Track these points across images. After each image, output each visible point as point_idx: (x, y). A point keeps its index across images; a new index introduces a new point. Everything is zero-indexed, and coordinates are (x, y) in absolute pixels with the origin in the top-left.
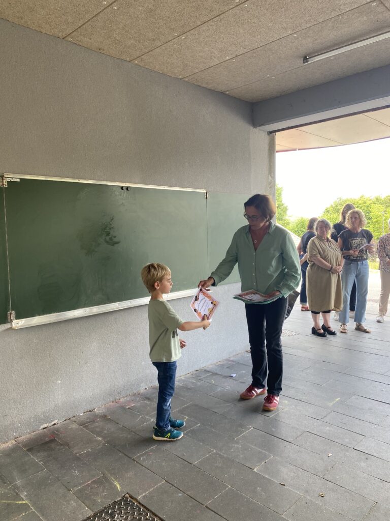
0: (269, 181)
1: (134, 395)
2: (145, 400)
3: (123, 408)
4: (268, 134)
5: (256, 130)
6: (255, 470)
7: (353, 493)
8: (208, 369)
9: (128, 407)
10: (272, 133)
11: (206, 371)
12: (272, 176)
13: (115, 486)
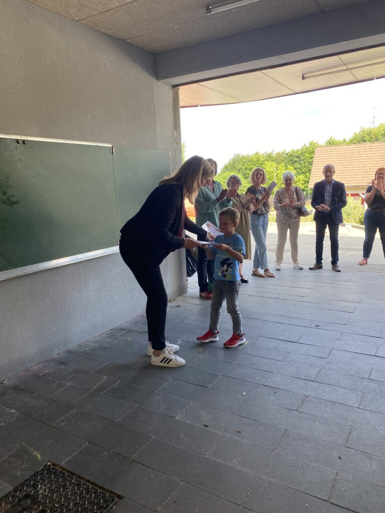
0: (175, 136)
1: (48, 361)
2: (59, 365)
3: (36, 376)
4: (172, 88)
5: (160, 83)
6: (177, 418)
7: (266, 425)
8: (123, 327)
9: (41, 375)
10: (175, 86)
11: (121, 329)
12: (178, 131)
13: (36, 456)
